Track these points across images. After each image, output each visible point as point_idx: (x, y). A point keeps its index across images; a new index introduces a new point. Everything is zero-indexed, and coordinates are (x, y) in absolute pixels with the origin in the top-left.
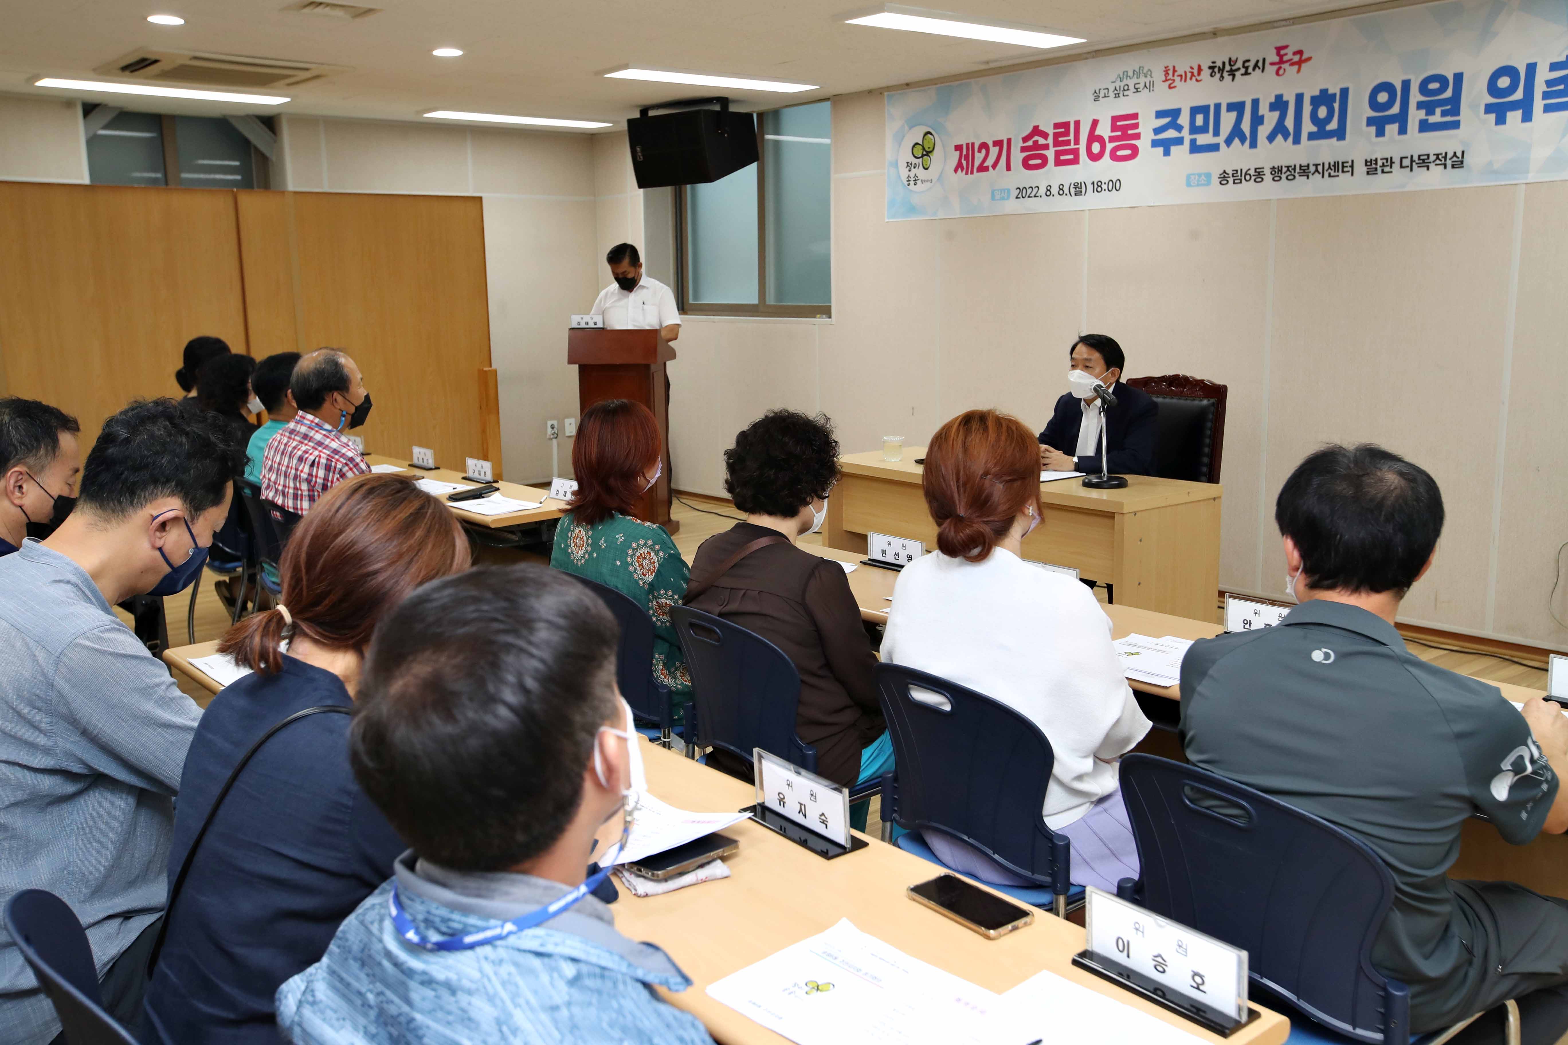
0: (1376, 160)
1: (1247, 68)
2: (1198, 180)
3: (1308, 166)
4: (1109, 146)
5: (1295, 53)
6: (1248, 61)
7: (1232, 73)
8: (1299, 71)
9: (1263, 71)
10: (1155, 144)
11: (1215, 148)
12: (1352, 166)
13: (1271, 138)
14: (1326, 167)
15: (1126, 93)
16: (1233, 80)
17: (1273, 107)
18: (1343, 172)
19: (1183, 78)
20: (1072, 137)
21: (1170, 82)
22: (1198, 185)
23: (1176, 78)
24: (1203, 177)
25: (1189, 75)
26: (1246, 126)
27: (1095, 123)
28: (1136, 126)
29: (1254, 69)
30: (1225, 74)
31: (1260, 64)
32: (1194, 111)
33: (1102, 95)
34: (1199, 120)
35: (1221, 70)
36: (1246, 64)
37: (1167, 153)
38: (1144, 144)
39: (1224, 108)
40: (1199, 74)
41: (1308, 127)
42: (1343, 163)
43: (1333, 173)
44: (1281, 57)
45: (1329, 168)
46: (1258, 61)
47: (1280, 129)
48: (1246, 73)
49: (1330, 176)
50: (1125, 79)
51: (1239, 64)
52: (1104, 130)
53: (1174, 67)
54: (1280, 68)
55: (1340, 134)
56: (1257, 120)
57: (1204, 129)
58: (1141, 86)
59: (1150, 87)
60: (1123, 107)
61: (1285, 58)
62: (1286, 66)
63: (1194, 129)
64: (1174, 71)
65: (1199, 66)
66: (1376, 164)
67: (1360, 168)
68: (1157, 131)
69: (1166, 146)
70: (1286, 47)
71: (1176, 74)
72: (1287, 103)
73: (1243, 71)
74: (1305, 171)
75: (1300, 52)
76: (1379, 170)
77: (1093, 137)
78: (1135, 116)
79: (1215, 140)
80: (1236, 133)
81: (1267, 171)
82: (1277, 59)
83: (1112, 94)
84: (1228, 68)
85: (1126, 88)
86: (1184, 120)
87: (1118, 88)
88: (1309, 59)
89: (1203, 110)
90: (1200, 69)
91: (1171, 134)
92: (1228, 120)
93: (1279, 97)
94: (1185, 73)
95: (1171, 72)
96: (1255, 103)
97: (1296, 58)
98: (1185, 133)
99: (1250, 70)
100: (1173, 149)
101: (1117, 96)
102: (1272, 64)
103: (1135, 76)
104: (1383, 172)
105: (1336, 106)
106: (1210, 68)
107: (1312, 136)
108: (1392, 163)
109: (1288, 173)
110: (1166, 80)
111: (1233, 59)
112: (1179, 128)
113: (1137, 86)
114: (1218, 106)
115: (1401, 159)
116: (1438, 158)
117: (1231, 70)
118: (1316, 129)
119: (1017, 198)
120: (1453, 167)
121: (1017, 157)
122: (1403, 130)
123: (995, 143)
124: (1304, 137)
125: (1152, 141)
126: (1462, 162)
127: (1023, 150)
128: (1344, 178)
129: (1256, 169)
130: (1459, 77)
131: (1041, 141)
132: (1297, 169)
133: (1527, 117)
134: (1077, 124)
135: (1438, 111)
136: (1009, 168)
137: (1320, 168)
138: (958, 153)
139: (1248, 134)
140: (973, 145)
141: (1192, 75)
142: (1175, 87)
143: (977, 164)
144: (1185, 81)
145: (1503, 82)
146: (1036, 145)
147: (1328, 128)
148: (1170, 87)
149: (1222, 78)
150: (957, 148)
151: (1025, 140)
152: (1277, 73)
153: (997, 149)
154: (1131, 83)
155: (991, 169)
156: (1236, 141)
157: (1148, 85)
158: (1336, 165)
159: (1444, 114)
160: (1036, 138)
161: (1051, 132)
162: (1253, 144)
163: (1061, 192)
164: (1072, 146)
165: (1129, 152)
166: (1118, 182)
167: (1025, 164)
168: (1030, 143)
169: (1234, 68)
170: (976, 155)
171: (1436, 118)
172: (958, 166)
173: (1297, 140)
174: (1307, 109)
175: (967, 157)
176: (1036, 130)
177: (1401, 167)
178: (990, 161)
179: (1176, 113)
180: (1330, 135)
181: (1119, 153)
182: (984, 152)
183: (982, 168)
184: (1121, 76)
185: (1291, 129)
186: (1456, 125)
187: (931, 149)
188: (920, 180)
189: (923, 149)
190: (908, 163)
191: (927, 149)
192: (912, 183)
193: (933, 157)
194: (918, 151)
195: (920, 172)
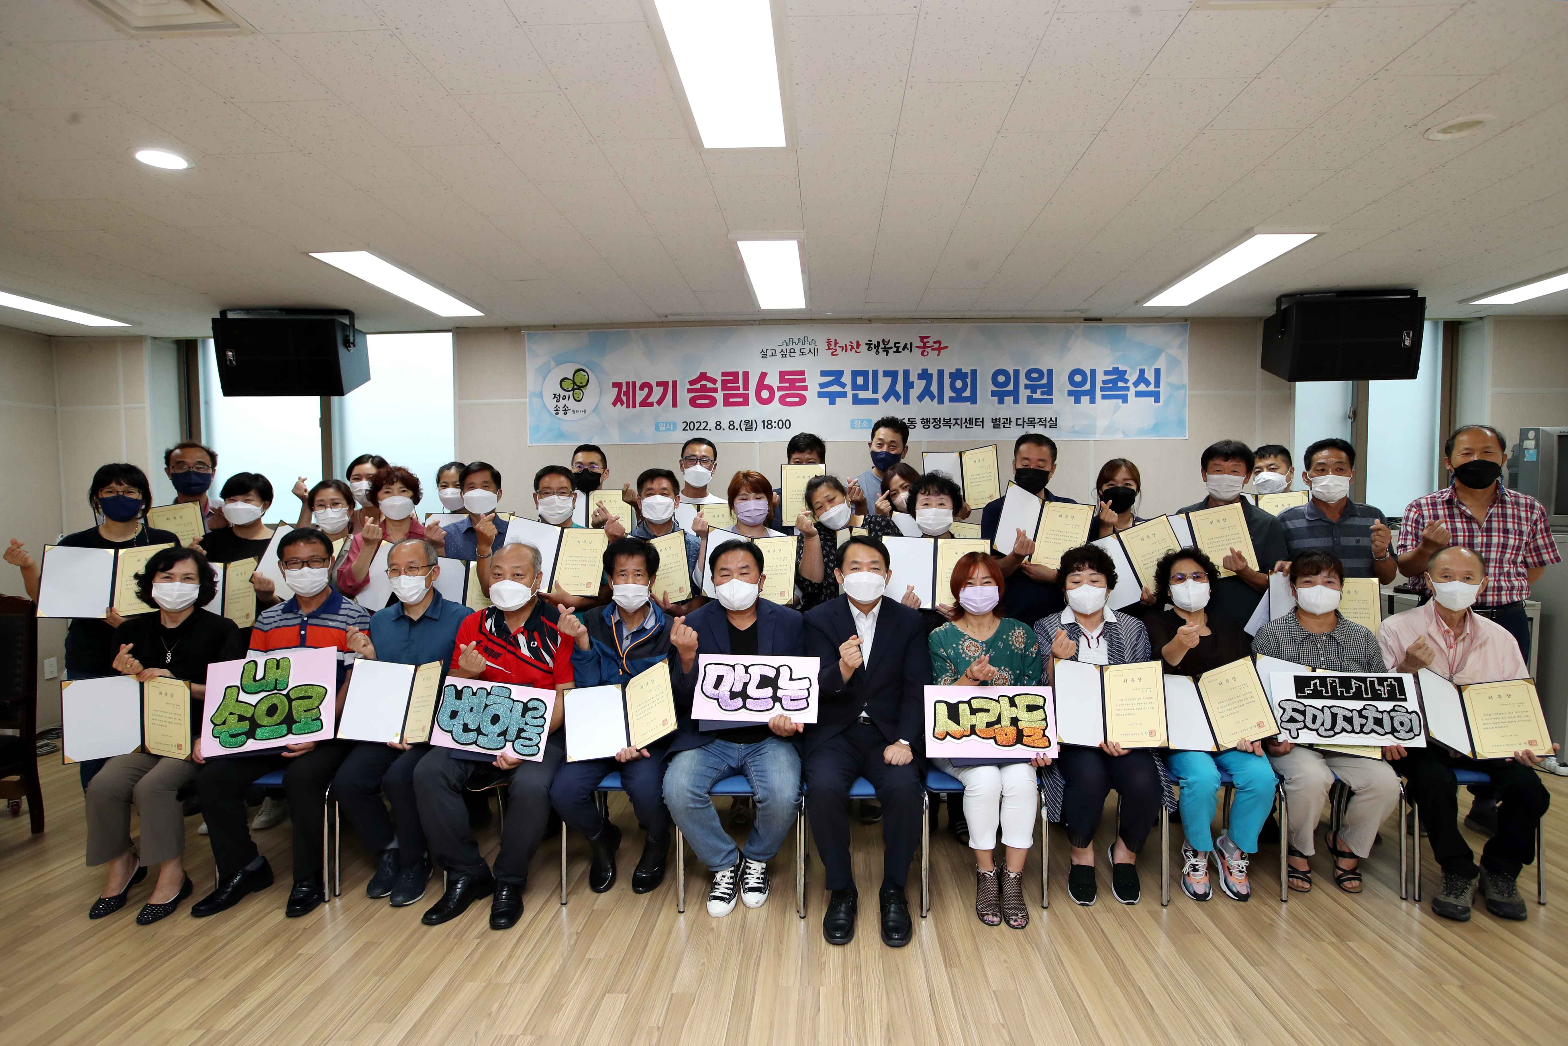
0: (1000, 419)
1: (898, 348)
2: (861, 424)
3: (950, 419)
4: (778, 394)
5: (935, 342)
6: (899, 343)
7: (886, 350)
8: (939, 355)
9: (911, 351)
10: (821, 395)
11: (875, 402)
12: (982, 422)
13: (921, 398)
14: (964, 421)
15: (792, 355)
16: (887, 355)
17: (920, 377)
18: (976, 425)
19: (845, 348)
20: (741, 384)
21: (833, 350)
22: (861, 428)
23: (837, 348)
24: (865, 422)
25: (849, 348)
26: (899, 388)
27: (763, 375)
28: (804, 380)
29: (903, 349)
30: (880, 350)
31: (908, 346)
32: (855, 374)
33: (769, 353)
34: (860, 381)
35: (877, 347)
36: (897, 345)
37: (832, 402)
38: (811, 394)
39: (880, 374)
40: (858, 348)
41: (948, 393)
42: (976, 419)
43: (968, 426)
44: (925, 343)
45: (966, 422)
46: (906, 344)
47: (926, 393)
48: (897, 351)
49: (966, 427)
50: (791, 344)
51: (891, 344)
52: (773, 380)
53: (836, 340)
54: (924, 351)
55: (973, 399)
56: (908, 385)
57: (865, 387)
58: (807, 351)
59: (815, 352)
60: (791, 364)
61: (928, 345)
62: (929, 350)
63: (855, 386)
64: (836, 343)
65: (858, 342)
66: (999, 421)
67: (988, 424)
68: (822, 386)
69: (832, 398)
70: (928, 337)
71: (838, 345)
72: (932, 375)
73: (895, 349)
74: (947, 423)
75: (939, 342)
76: (1002, 426)
77: (761, 386)
78: (802, 373)
79: (875, 396)
80: (891, 392)
81: (918, 421)
82: (921, 345)
83: (779, 355)
84: (882, 346)
85: (792, 351)
86: (847, 379)
87: (785, 351)
88: (946, 347)
89: (865, 374)
90: (858, 345)
91: (835, 388)
92: (884, 384)
93: (925, 371)
94: (846, 345)
95: (833, 344)
96: (906, 373)
97: (936, 346)
98: (848, 388)
99: (900, 349)
100: (838, 400)
101: (784, 356)
102: (917, 347)
103: (801, 343)
104: (1004, 427)
105: (969, 381)
106: (867, 344)
107: (951, 400)
108: (1010, 422)
109: (935, 424)
110: (829, 349)
111: (886, 340)
112: (843, 385)
113: (802, 351)
114: (875, 372)
115: (1017, 419)
116: (1040, 421)
117: (885, 348)
118: (954, 395)
119: (684, 430)
120: (1050, 427)
121: (684, 396)
122: (1016, 401)
123: (659, 384)
124: (946, 399)
125: (819, 393)
126: (1056, 425)
127: (690, 391)
128: (977, 429)
129: (909, 419)
130: (1050, 372)
131: (709, 385)
132: (942, 421)
133: (1093, 401)
134: (746, 375)
135: (1039, 391)
136: (675, 404)
137: (959, 422)
138: (616, 389)
139: (901, 394)
140: (634, 383)
141: (852, 348)
142: (837, 355)
143: (639, 399)
144: (846, 351)
145: (1078, 378)
146: (704, 388)
147: (964, 395)
148: (832, 354)
149: (877, 352)
150: (615, 385)
151: (692, 383)
152: (922, 354)
153: (662, 388)
154: (797, 348)
155: (655, 404)
156: (892, 398)
157: (813, 351)
158: (971, 420)
159: (1043, 393)
160: (703, 382)
161: (719, 378)
162: (906, 401)
163: (732, 427)
164: (741, 391)
165: (797, 399)
166: (788, 422)
167: (693, 403)
168: (698, 386)
169: (887, 346)
170: (638, 392)
171: (1038, 395)
172: (617, 401)
173: (941, 401)
174: (947, 381)
175: (627, 394)
176: (703, 376)
177: (1017, 425)
178: (654, 398)
179: (839, 374)
180: (965, 400)
181: (788, 400)
182: (646, 390)
183: (645, 403)
184: (788, 342)
185: (936, 393)
186: (1050, 401)
187: (584, 384)
188: (571, 411)
189: (574, 383)
190: (555, 395)
191: (579, 384)
192: (561, 412)
193: (587, 391)
194: (568, 385)
195: (571, 404)
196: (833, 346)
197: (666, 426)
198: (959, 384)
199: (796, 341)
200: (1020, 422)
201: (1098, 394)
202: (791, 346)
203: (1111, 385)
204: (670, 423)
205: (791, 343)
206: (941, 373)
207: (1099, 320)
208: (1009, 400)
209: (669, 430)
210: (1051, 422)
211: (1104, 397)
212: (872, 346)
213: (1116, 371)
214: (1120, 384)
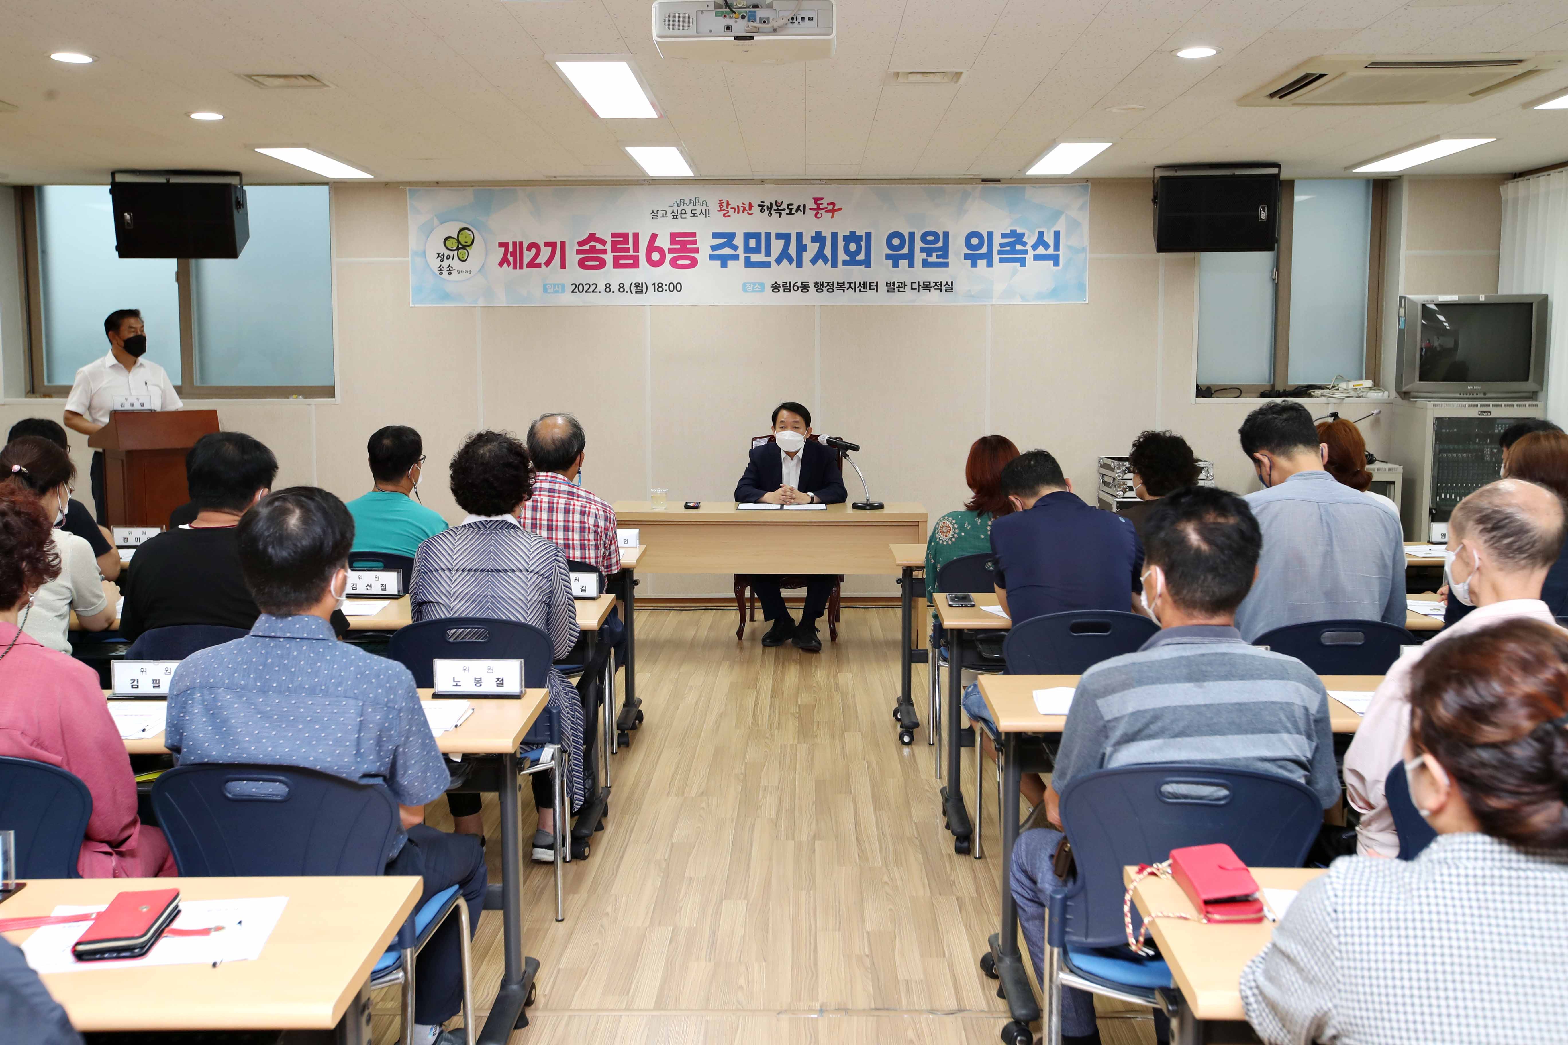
0: (894, 283)
1: (791, 209)
2: (753, 288)
3: (844, 283)
4: (669, 257)
5: (829, 204)
6: (792, 205)
7: (779, 212)
8: (832, 217)
9: (804, 213)
10: (712, 258)
11: (767, 265)
12: (877, 286)
13: (814, 261)
14: (858, 285)
15: (683, 216)
16: (780, 217)
17: (814, 239)
18: (870, 289)
19: (737, 210)
20: (631, 245)
21: (725, 212)
22: (753, 291)
23: (729, 209)
24: (757, 286)
25: (741, 209)
26: (792, 251)
27: (654, 237)
28: (695, 242)
29: (797, 211)
30: (773, 212)
31: (802, 208)
32: (747, 236)
33: (660, 214)
34: (752, 243)
35: (770, 208)
36: (790, 207)
37: (724, 265)
38: (702, 256)
39: (773, 237)
40: (750, 208)
41: (842, 256)
42: (870, 283)
43: (862, 290)
44: (818, 205)
45: (860, 285)
46: (799, 206)
47: (819, 256)
48: (790, 213)
49: (860, 291)
50: (682, 205)
51: (784, 206)
52: (664, 242)
53: (728, 201)
54: (818, 213)
55: (867, 263)
56: (801, 248)
57: (757, 250)
58: (698, 212)
59: (707, 213)
60: (682, 226)
61: (821, 206)
62: (822, 212)
63: (747, 249)
64: (728, 204)
65: (750, 204)
66: (894, 285)
67: (883, 288)
68: (714, 248)
69: (724, 261)
70: (822, 199)
71: (730, 207)
72: (825, 237)
73: (788, 211)
74: (841, 286)
75: (833, 204)
76: (896, 290)
77: (651, 248)
78: (694, 235)
79: (767, 259)
80: (784, 255)
81: (811, 285)
82: (815, 206)
83: (670, 216)
84: (775, 207)
85: (683, 212)
86: (739, 241)
87: (675, 211)
88: (840, 209)
89: (757, 236)
90: (751, 206)
91: (727, 251)
92: (777, 246)
93: (818, 234)
94: (738, 207)
95: (725, 205)
96: (799, 236)
97: (830, 207)
98: (740, 251)
99: (793, 211)
100: (730, 263)
101: (675, 217)
102: (811, 209)
103: (692, 204)
104: (899, 291)
105: (863, 244)
106: (759, 205)
107: (845, 263)
108: (905, 285)
109: (828, 287)
110: (721, 210)
111: (779, 201)
112: (735, 248)
113: (693, 212)
114: (768, 235)
115: (912, 283)
116: (936, 285)
117: (778, 210)
118: (848, 258)
119: (573, 292)
120: (946, 291)
121: (573, 258)
122: (911, 265)
123: (547, 244)
124: (840, 263)
125: (710, 255)
126: (952, 289)
127: (579, 252)
128: (871, 293)
129: (802, 283)
130: (946, 235)
131: (599, 246)
132: (836, 285)
133: (990, 264)
134: (636, 236)
135: (934, 254)
136: (563, 266)
137: (853, 286)
138: (503, 249)
139: (794, 257)
140: (521, 244)
141: (744, 209)
142: (729, 216)
143: (526, 260)
144: (738, 213)
145: (975, 241)
146: (593, 250)
147: (858, 258)
148: (724, 216)
149: (770, 214)
150: (501, 245)
151: (581, 244)
152: (816, 216)
153: (550, 249)
154: (688, 209)
155: (543, 266)
156: (785, 261)
157: (704, 212)
158: (865, 284)
159: (938, 257)
160: (593, 243)
161: (609, 239)
162: (799, 264)
163: (622, 290)
164: (631, 253)
165: (688, 262)
166: (679, 285)
167: (582, 264)
168: (587, 247)
169: (780, 208)
170: (525, 252)
171: (933, 259)
172: (504, 261)
173: (834, 265)
174: (841, 244)
175: (513, 254)
176: (592, 237)
177: (912, 289)
178: (542, 259)
179: (732, 236)
180: (859, 263)
181: (679, 262)
182: (534, 251)
183: (532, 264)
184: (679, 202)
185: (829, 256)
186: (946, 265)
187: (469, 243)
188: (456, 271)
189: (459, 242)
190: (439, 254)
191: (463, 243)
192: (445, 273)
193: (472, 250)
194: (452, 244)
195: (456, 263)
196: (725, 207)
197: (554, 288)
198: (853, 247)
199: (687, 201)
200: (915, 286)
201: (996, 257)
202: (682, 207)
203: (1008, 248)
204: (558, 285)
205: (682, 203)
206: (834, 236)
207: (998, 181)
208: (904, 263)
209: (557, 292)
210: (947, 286)
211: (1001, 260)
212: (765, 208)
213: (1013, 233)
214: (1019, 247)
